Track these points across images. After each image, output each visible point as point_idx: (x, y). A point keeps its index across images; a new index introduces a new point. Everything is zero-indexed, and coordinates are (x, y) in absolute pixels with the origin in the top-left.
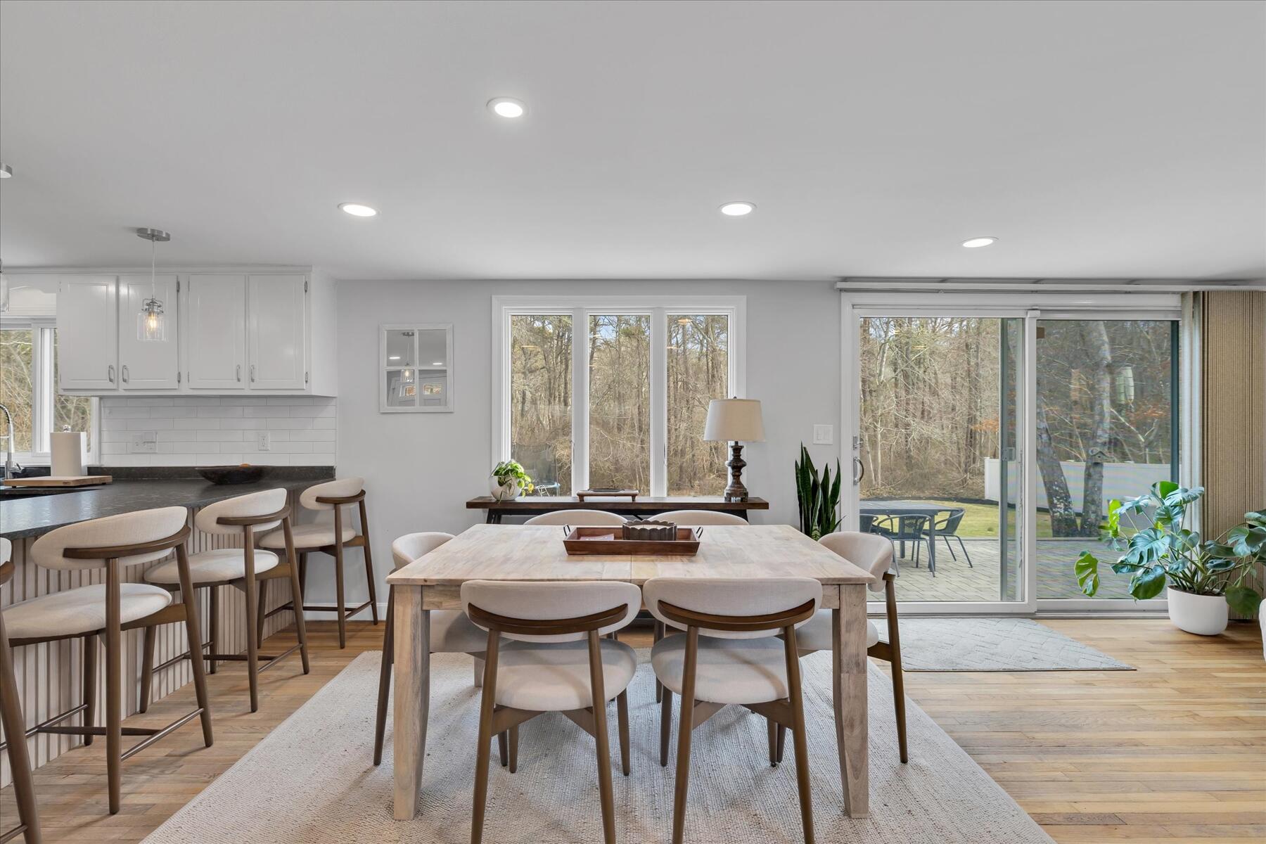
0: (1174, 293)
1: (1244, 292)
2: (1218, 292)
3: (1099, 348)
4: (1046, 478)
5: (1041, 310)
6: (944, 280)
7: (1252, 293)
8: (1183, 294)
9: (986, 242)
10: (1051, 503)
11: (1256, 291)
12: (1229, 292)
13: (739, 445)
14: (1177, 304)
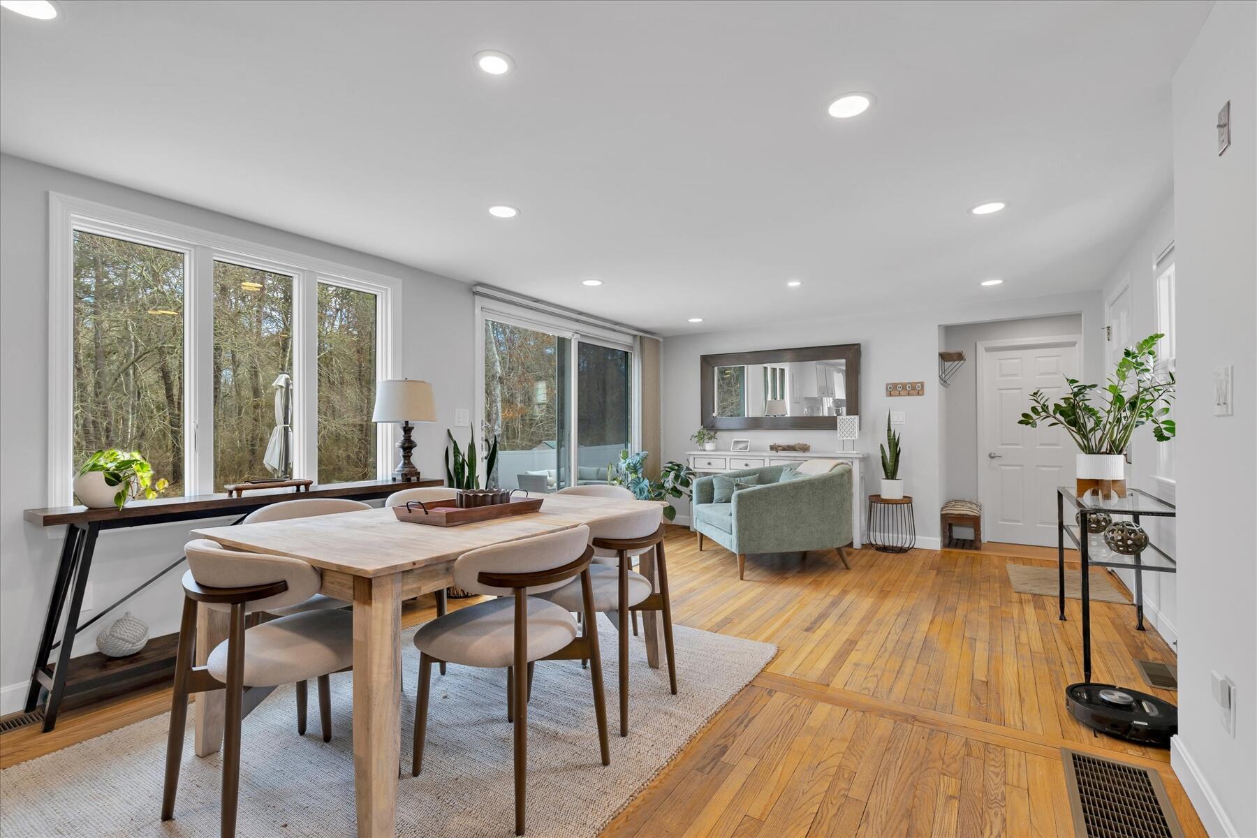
0: (628, 334)
2: (646, 337)
3: (494, 363)
5: (581, 335)
6: (537, 301)
8: (635, 336)
9: (596, 283)
11: (658, 340)
12: (650, 338)
13: (410, 426)
14: (631, 342)
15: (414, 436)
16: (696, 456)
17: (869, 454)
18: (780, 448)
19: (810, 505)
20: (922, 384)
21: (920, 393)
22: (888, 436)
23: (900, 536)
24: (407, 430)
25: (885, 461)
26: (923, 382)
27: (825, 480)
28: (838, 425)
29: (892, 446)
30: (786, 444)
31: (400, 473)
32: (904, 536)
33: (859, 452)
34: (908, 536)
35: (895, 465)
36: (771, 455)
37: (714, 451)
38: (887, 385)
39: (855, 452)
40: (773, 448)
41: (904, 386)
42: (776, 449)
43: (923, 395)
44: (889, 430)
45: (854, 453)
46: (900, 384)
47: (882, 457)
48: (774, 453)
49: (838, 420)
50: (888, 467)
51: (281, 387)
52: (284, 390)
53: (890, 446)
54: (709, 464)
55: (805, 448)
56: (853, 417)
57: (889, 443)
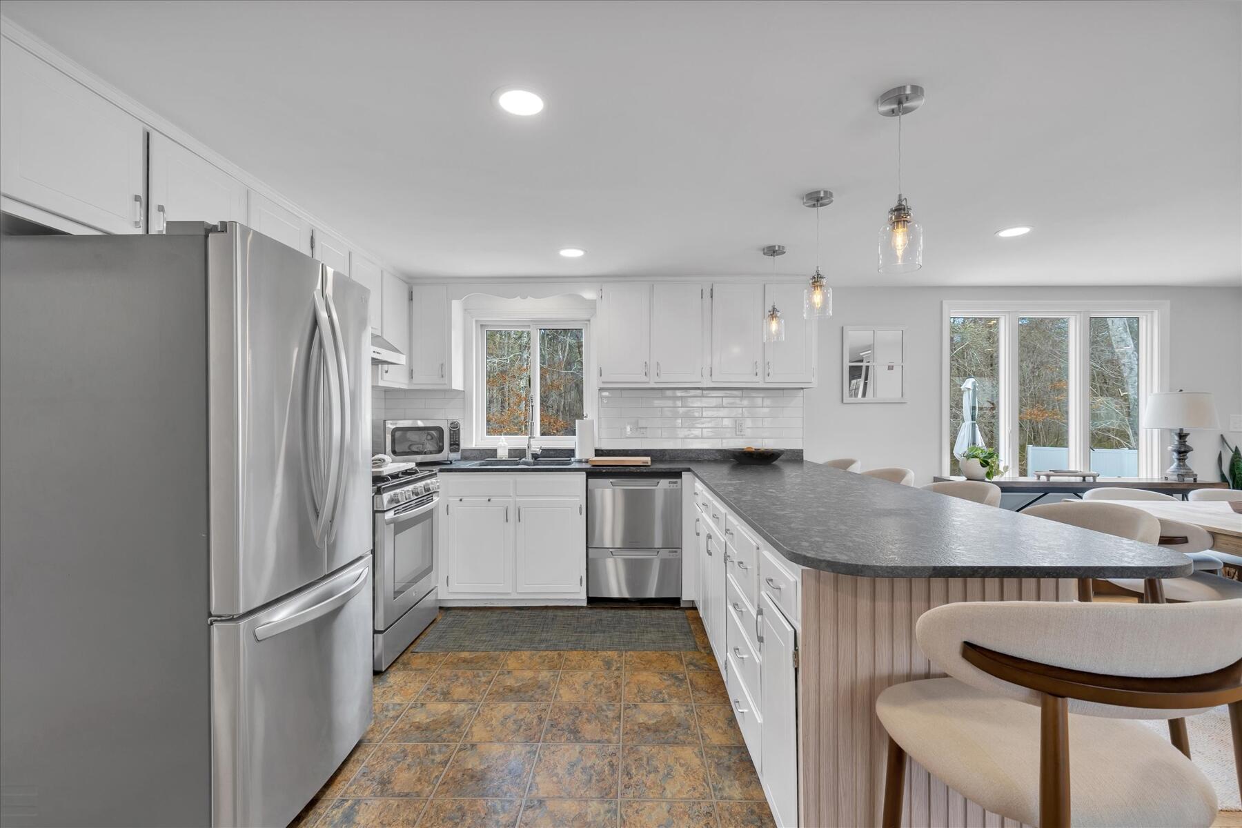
13: (1185, 432)
15: (1190, 441)
24: (1182, 436)
31: (1176, 474)
51: (969, 389)
52: (971, 392)
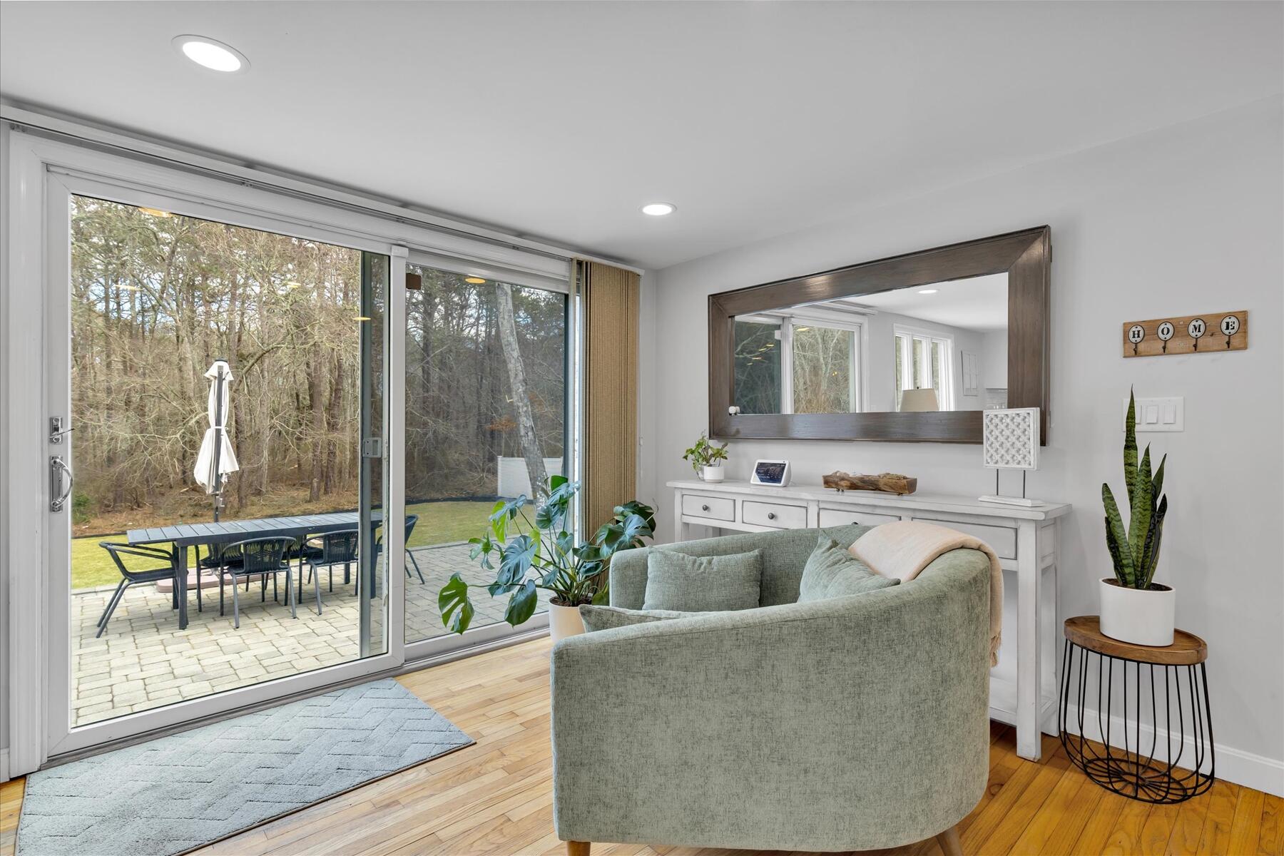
1: (621, 271)
2: (599, 264)
4: (531, 474)
5: (410, 249)
7: (627, 272)
8: (570, 263)
10: (535, 497)
11: (631, 272)
12: (609, 267)
14: (567, 274)
16: (684, 492)
17: (1070, 506)
18: (843, 483)
19: (807, 701)
20: (1243, 318)
21: (1234, 342)
22: (1128, 464)
23: (1162, 732)
25: (1117, 531)
26: (1245, 313)
27: (868, 618)
28: (985, 433)
29: (1139, 492)
30: (858, 475)
32: (1175, 736)
33: (1038, 503)
34: (1189, 740)
35: (1147, 546)
36: (821, 498)
37: (720, 482)
38: (1127, 327)
39: (1028, 503)
40: (829, 482)
41: (1180, 327)
42: (837, 484)
43: (1245, 347)
44: (1130, 445)
45: (1023, 507)
46: (1166, 321)
47: (1108, 521)
48: (832, 495)
49: (985, 421)
50: (1124, 550)
53: (1131, 492)
54: (706, 508)
55: (906, 487)
56: (1023, 411)
57: (1130, 484)
